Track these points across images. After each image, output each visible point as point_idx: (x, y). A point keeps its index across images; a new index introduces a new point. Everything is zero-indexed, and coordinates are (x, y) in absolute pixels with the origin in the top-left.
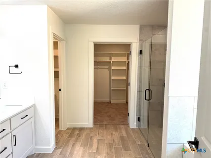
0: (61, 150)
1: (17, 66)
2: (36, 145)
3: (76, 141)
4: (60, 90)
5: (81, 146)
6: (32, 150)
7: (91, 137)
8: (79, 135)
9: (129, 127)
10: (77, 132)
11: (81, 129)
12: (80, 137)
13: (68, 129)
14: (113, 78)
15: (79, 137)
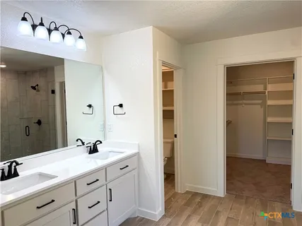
0: (170, 220)
1: (121, 106)
2: (139, 206)
3: (194, 212)
4: (176, 136)
5: (198, 221)
6: (135, 212)
7: (218, 212)
8: (200, 205)
9: (292, 207)
10: (198, 199)
11: (205, 197)
12: (201, 209)
13: (188, 192)
14: (269, 120)
15: (200, 207)
